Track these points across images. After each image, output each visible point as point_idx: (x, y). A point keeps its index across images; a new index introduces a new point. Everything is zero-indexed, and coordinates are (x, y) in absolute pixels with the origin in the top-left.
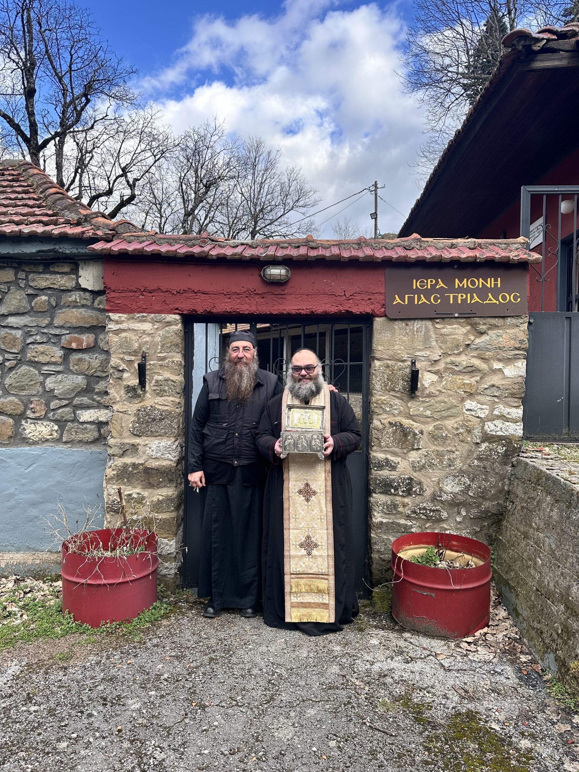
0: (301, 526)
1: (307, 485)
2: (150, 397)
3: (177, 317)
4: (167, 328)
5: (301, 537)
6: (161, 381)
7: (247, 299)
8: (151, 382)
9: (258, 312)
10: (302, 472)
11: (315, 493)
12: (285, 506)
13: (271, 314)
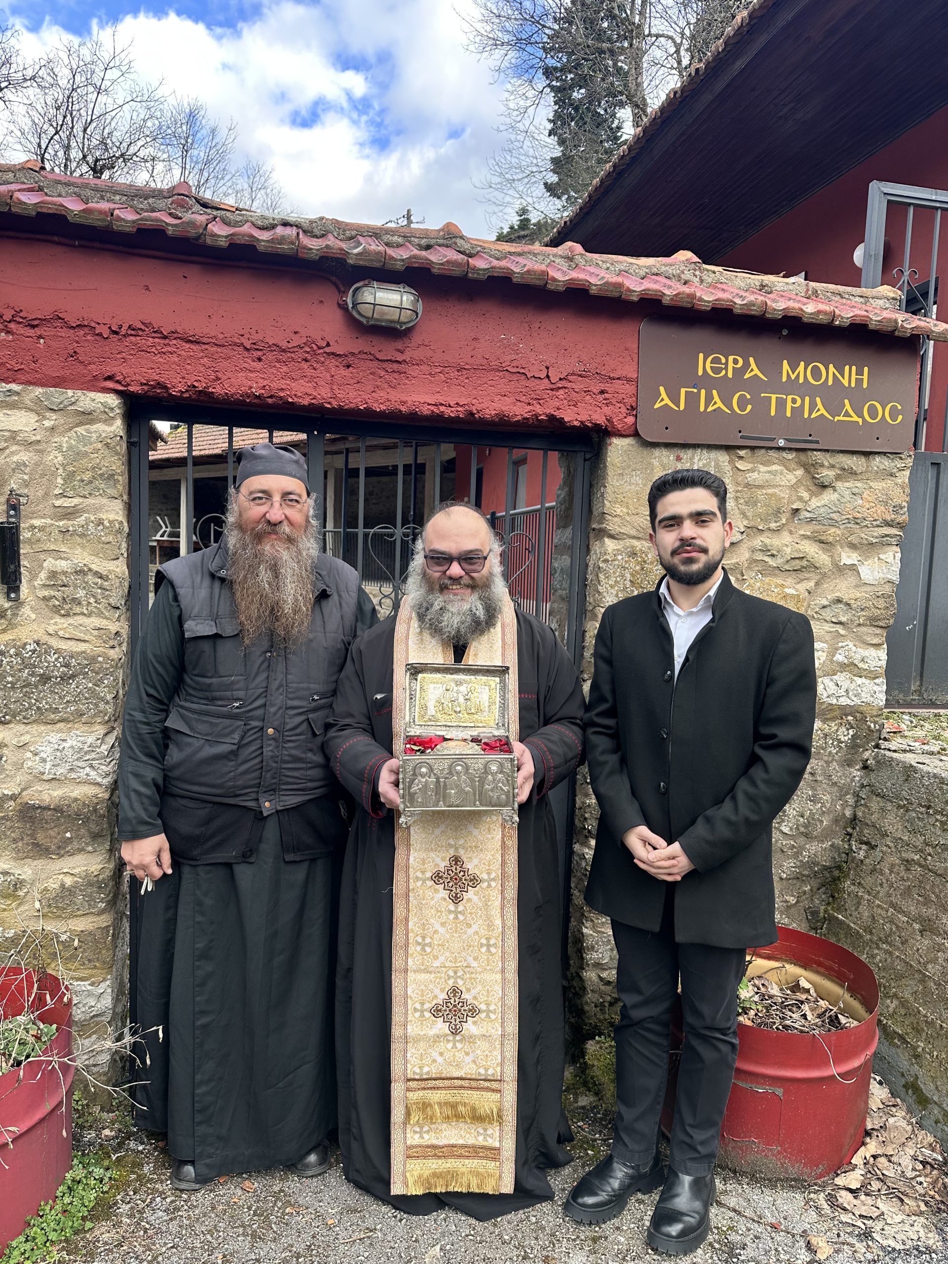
0: (437, 964)
1: (456, 860)
2: (33, 616)
3: (113, 400)
4: (81, 430)
5: (437, 991)
6: (64, 573)
7: (305, 365)
8: (34, 577)
9: (335, 404)
10: (442, 827)
11: (474, 881)
12: (399, 911)
13: (369, 412)
